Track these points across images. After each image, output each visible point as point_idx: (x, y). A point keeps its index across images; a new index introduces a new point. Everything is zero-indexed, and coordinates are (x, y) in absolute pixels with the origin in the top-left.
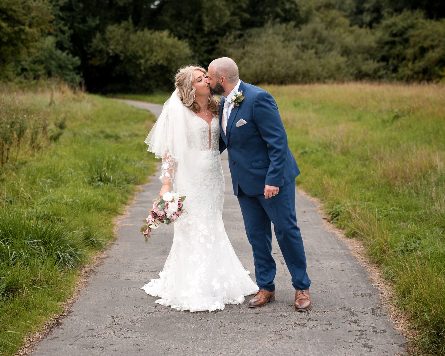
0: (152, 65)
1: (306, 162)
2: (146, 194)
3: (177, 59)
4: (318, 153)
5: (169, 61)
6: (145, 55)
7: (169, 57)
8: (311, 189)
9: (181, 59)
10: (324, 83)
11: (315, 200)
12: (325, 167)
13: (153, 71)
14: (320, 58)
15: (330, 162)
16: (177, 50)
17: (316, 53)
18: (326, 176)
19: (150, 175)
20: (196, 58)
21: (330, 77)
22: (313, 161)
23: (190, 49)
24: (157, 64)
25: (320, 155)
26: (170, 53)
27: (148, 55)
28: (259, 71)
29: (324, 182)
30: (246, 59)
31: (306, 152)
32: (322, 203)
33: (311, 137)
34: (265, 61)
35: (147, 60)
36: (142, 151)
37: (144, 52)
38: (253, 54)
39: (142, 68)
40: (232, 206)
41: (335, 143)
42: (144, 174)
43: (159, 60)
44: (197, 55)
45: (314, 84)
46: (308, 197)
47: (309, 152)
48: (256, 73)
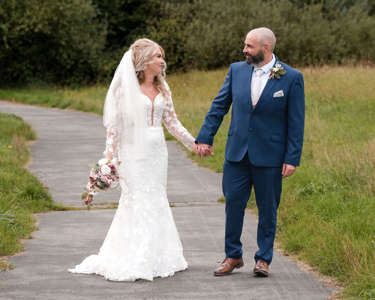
0: (23, 33)
1: (309, 209)
2: (15, 272)
3: (69, 22)
4: (333, 193)
5: (54, 25)
6: (9, 15)
7: (55, 18)
8: (321, 259)
9: (76, 22)
10: (340, 63)
11: (328, 280)
12: (344, 220)
13: (26, 44)
14: (330, 19)
15: (355, 209)
16: (68, 6)
17: (324, 10)
18: (346, 236)
19: (23, 237)
20: (104, 20)
21: (350, 54)
22: (323, 208)
23: (93, 4)
24: (32, 31)
25: (336, 196)
26: (56, 11)
27: (15, 16)
28: (220, 43)
29: (345, 247)
30: (197, 22)
31: (310, 192)
32: (340, 286)
33: (318, 163)
34: (231, 25)
35: (13, 25)
36: (7, 193)
37: (9, 10)
38: (210, 13)
39: (5, 38)
40: (175, 294)
41: (363, 174)
42: (13, 236)
43: (35, 25)
44: (107, 14)
45: (322, 65)
46: (316, 274)
47: (315, 191)
48: (215, 47)
